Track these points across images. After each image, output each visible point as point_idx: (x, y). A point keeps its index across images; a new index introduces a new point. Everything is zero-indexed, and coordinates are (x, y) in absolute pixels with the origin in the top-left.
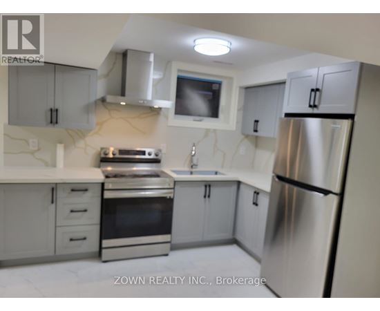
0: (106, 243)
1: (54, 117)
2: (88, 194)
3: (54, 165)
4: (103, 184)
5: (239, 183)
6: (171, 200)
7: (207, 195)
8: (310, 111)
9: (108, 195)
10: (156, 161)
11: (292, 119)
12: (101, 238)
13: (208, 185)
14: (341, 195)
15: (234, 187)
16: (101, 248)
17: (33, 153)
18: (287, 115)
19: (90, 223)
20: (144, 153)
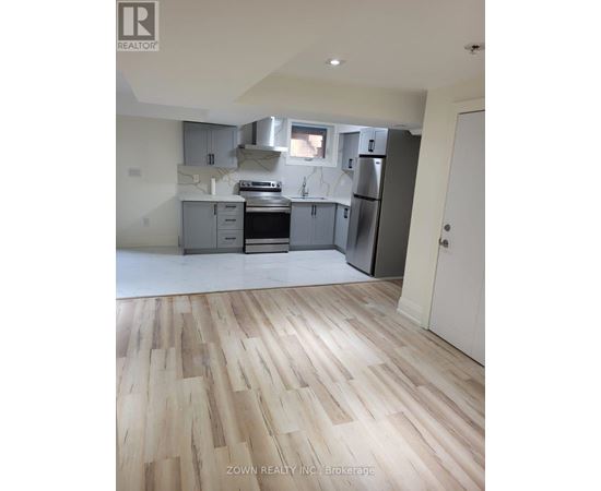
0: (248, 241)
1: (211, 159)
2: (236, 209)
3: (210, 193)
4: (245, 203)
5: (337, 204)
6: (289, 215)
7: (314, 213)
8: (369, 153)
9: (248, 210)
10: (278, 190)
11: (363, 159)
12: (244, 239)
13: (314, 206)
14: (380, 200)
15: (334, 208)
16: (245, 244)
17: (196, 184)
18: (361, 156)
19: (237, 228)
20: (269, 184)
